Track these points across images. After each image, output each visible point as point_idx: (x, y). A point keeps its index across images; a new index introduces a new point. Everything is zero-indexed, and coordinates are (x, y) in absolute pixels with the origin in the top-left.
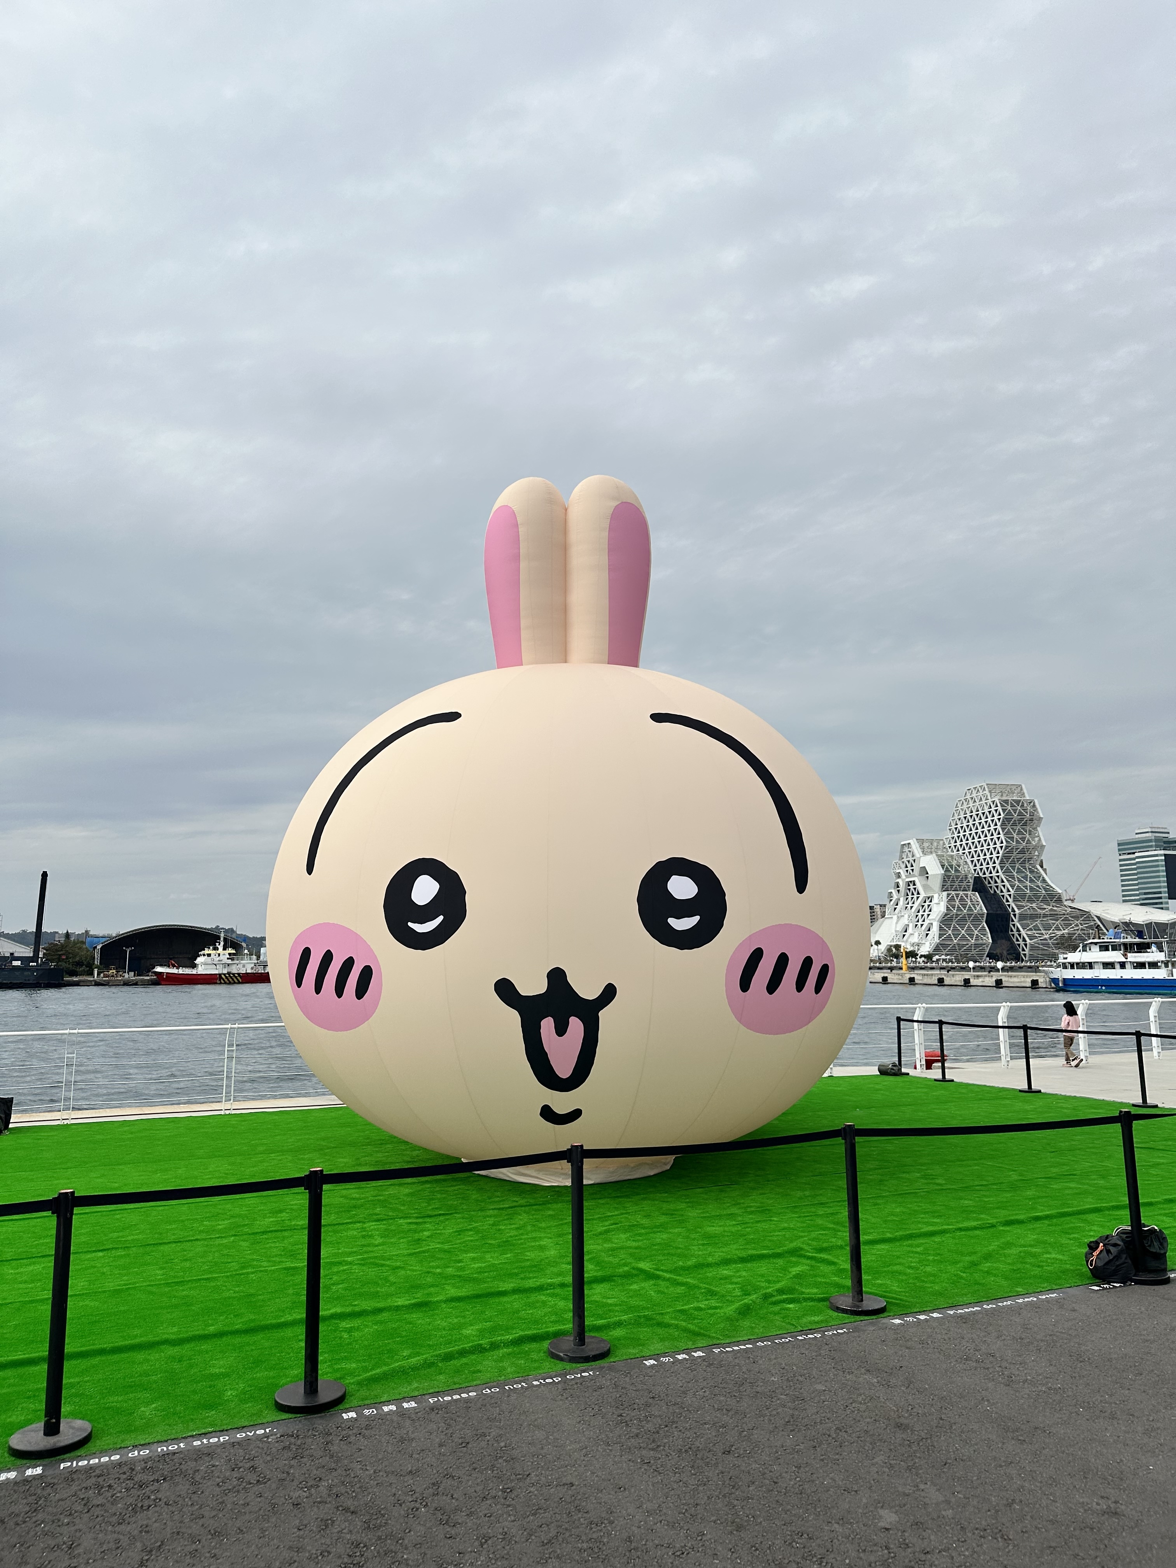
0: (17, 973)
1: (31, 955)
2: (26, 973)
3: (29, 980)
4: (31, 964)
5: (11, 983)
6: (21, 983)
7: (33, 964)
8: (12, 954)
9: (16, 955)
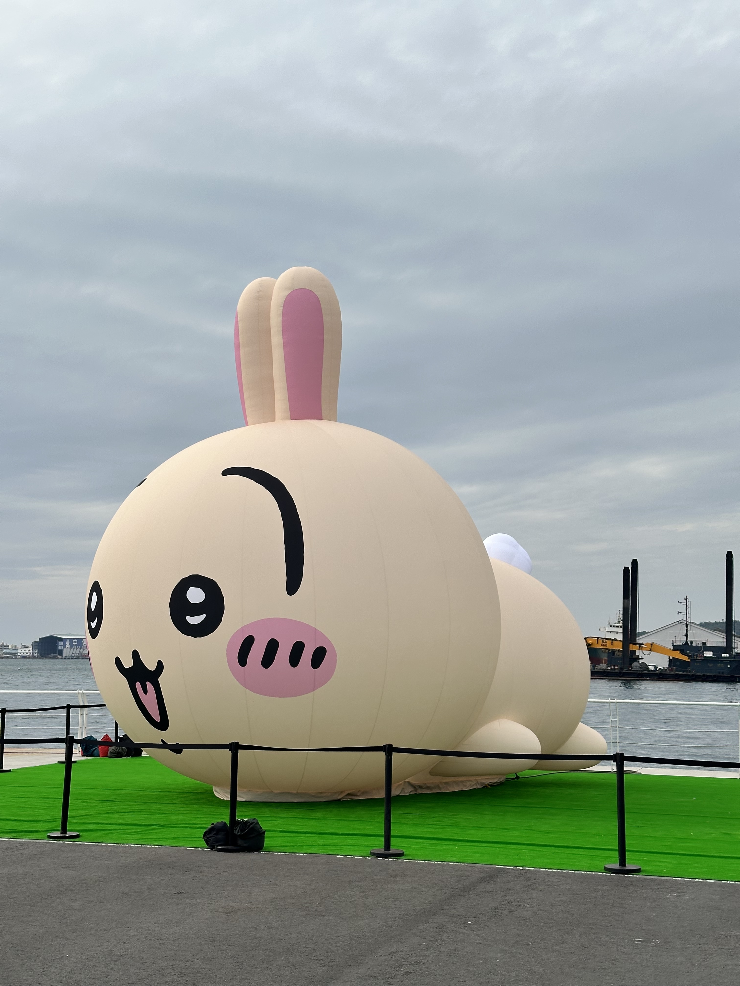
0: (710, 665)
1: (724, 645)
2: (719, 665)
3: (723, 673)
4: (723, 655)
5: (704, 675)
6: (715, 676)
7: (725, 655)
8: (704, 644)
9: (709, 645)
